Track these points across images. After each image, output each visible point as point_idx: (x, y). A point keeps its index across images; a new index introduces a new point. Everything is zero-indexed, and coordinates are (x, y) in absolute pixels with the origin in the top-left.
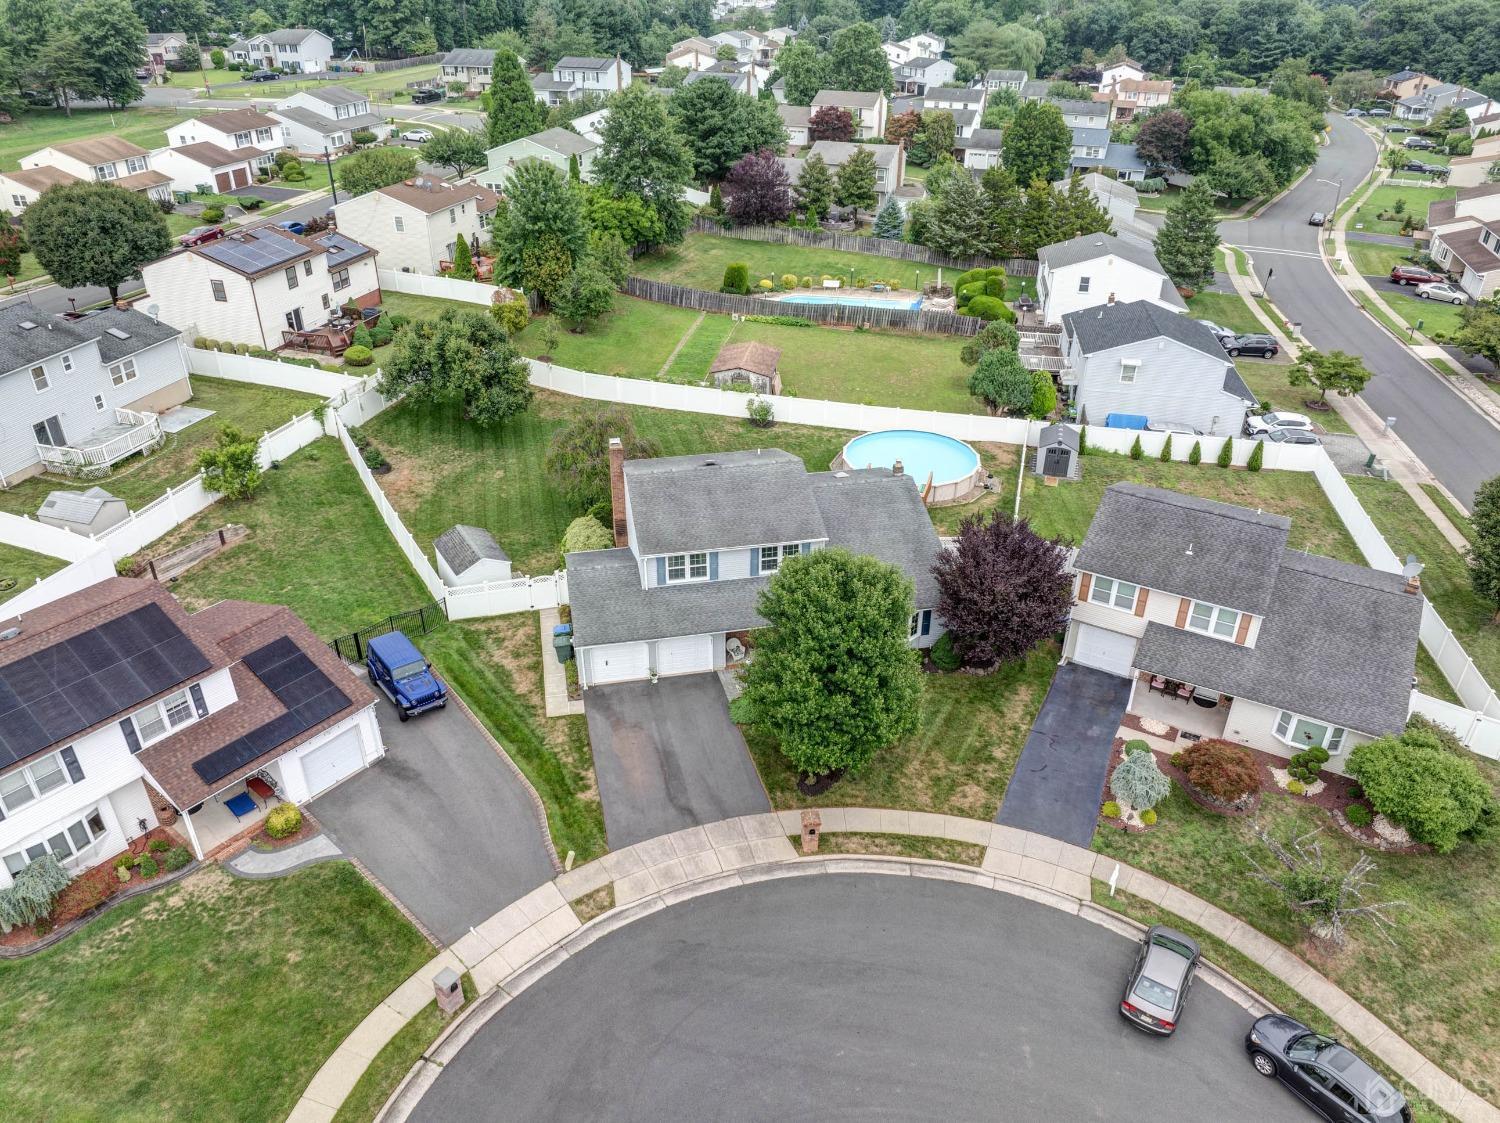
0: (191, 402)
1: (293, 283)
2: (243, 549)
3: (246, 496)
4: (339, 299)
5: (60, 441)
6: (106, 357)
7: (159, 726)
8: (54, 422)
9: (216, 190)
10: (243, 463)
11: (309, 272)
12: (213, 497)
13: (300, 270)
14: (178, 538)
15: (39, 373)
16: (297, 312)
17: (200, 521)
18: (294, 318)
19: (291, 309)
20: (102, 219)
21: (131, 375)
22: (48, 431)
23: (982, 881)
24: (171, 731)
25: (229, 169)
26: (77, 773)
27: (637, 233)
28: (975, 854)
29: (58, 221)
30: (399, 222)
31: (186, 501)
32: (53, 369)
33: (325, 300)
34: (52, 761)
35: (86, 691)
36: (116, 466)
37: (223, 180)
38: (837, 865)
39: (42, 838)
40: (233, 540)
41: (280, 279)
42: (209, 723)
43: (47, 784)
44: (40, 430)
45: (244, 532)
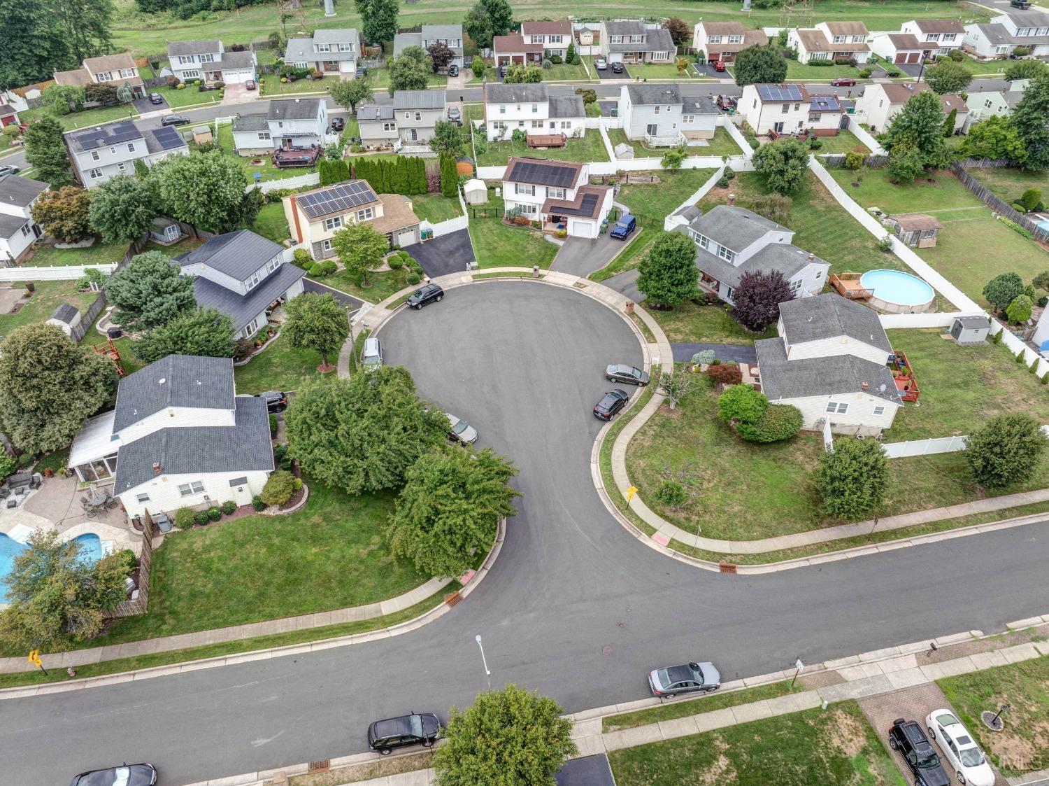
0: (709, 140)
1: (785, 110)
2: (655, 186)
3: (673, 172)
4: (808, 125)
5: (654, 134)
6: (684, 111)
7: (553, 195)
8: (655, 126)
9: (893, 62)
11: (797, 109)
12: (661, 168)
13: (792, 107)
14: (643, 173)
15: (657, 108)
16: (782, 124)
17: (652, 172)
18: (779, 126)
19: (778, 121)
20: (756, 62)
21: (691, 121)
22: (652, 129)
23: (643, 345)
24: (556, 198)
25: (909, 52)
26: (534, 194)
27: (1006, 153)
28: (651, 338)
29: (742, 59)
30: (881, 102)
31: (654, 164)
32: (663, 109)
33: (801, 124)
34: (530, 187)
35: (546, 178)
36: (657, 147)
37: (900, 58)
38: (627, 320)
39: (523, 204)
40: (655, 182)
41: (780, 107)
42: (565, 202)
43: (528, 192)
44: (649, 126)
45: (659, 181)
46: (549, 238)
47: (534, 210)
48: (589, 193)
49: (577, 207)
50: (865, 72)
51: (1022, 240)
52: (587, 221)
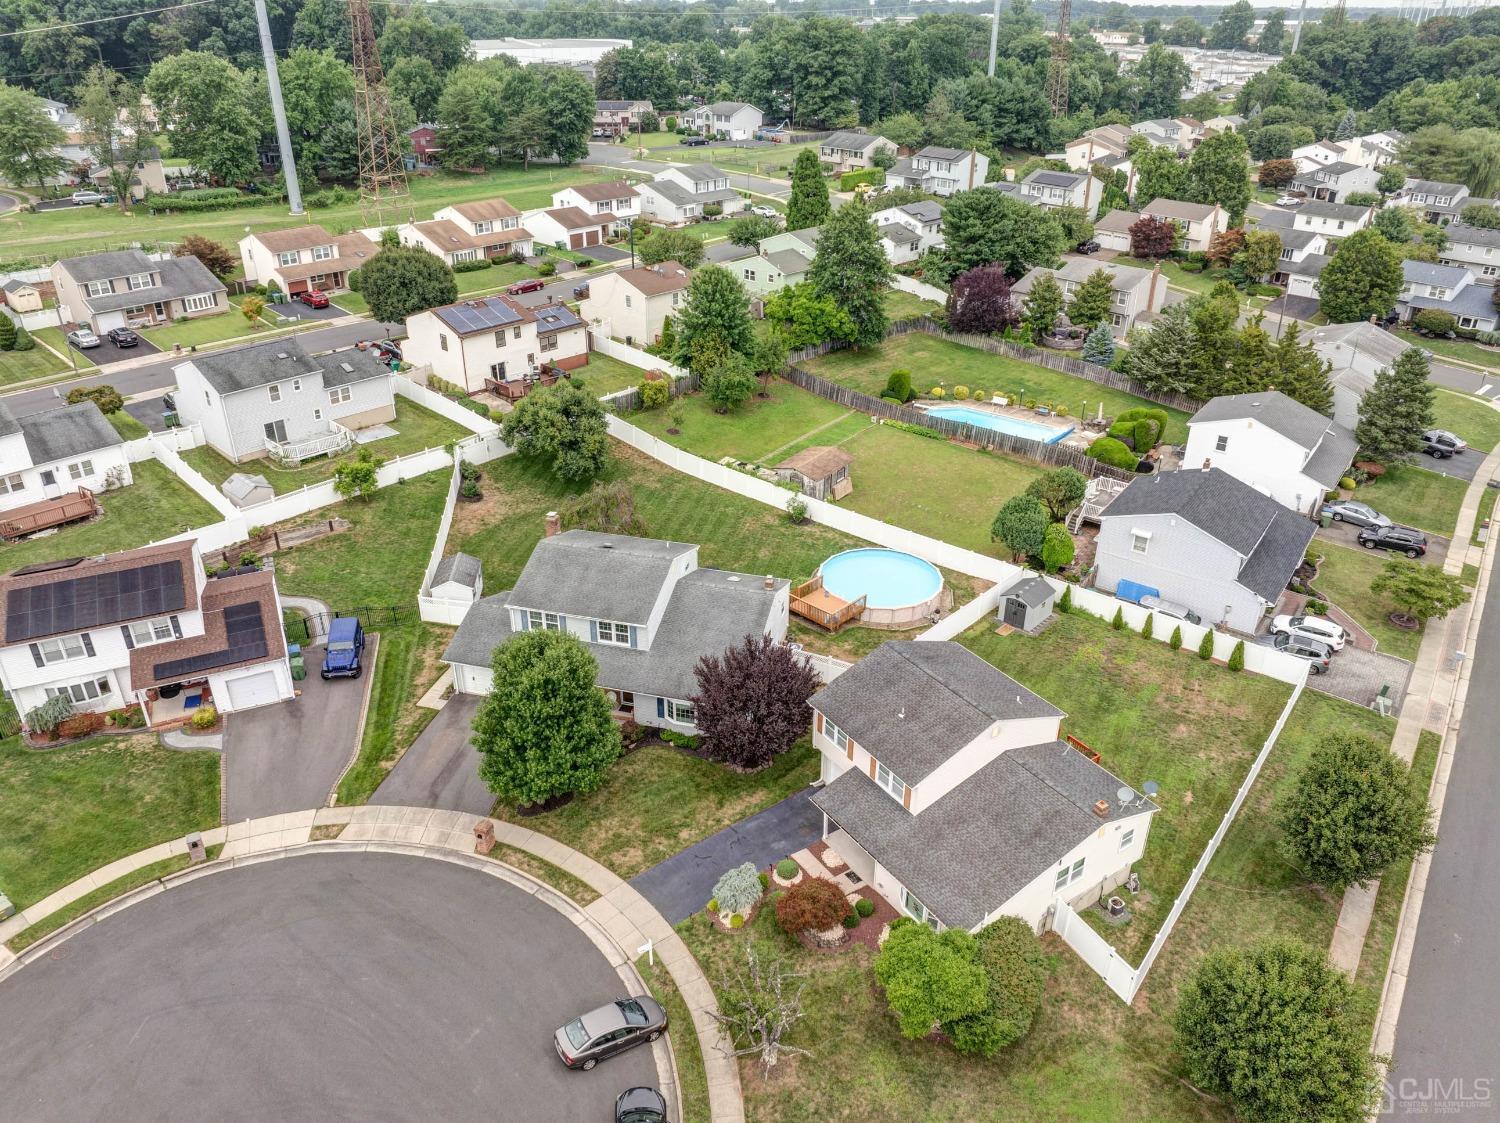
0: (391, 423)
1: (501, 342)
2: (341, 537)
3: (362, 500)
4: (543, 358)
5: (283, 438)
6: (328, 383)
7: (147, 637)
8: (281, 425)
9: (569, 247)
10: (366, 477)
11: (518, 335)
12: (339, 498)
13: (509, 334)
14: (304, 520)
15: (274, 389)
16: (502, 365)
17: (323, 512)
18: (499, 370)
19: (496, 362)
20: (403, 276)
21: (346, 398)
22: (275, 431)
23: (576, 919)
24: (155, 642)
25: (584, 231)
26: (91, 652)
27: (829, 332)
28: (583, 892)
29: (376, 275)
30: (628, 299)
31: (321, 495)
32: (286, 389)
33: (531, 358)
34: (75, 640)
35: (110, 604)
36: (304, 462)
37: (576, 240)
38: (494, 869)
39: (68, 684)
40: (339, 529)
41: (491, 339)
42: (181, 643)
43: (73, 653)
44: (269, 429)
45: (347, 525)
46: (176, 740)
47: (104, 687)
48: (231, 603)
49: (220, 644)
50: (546, 267)
51: (934, 444)
52: (259, 668)
